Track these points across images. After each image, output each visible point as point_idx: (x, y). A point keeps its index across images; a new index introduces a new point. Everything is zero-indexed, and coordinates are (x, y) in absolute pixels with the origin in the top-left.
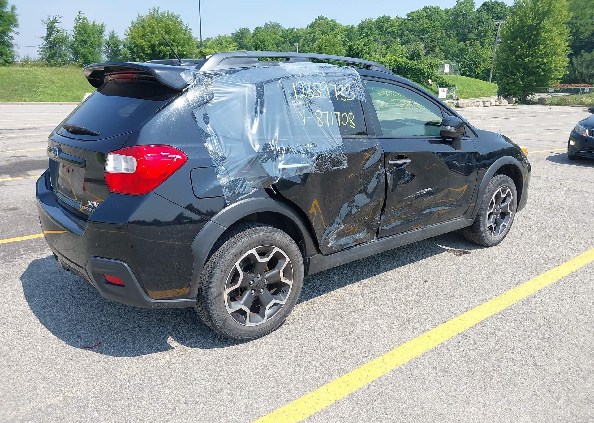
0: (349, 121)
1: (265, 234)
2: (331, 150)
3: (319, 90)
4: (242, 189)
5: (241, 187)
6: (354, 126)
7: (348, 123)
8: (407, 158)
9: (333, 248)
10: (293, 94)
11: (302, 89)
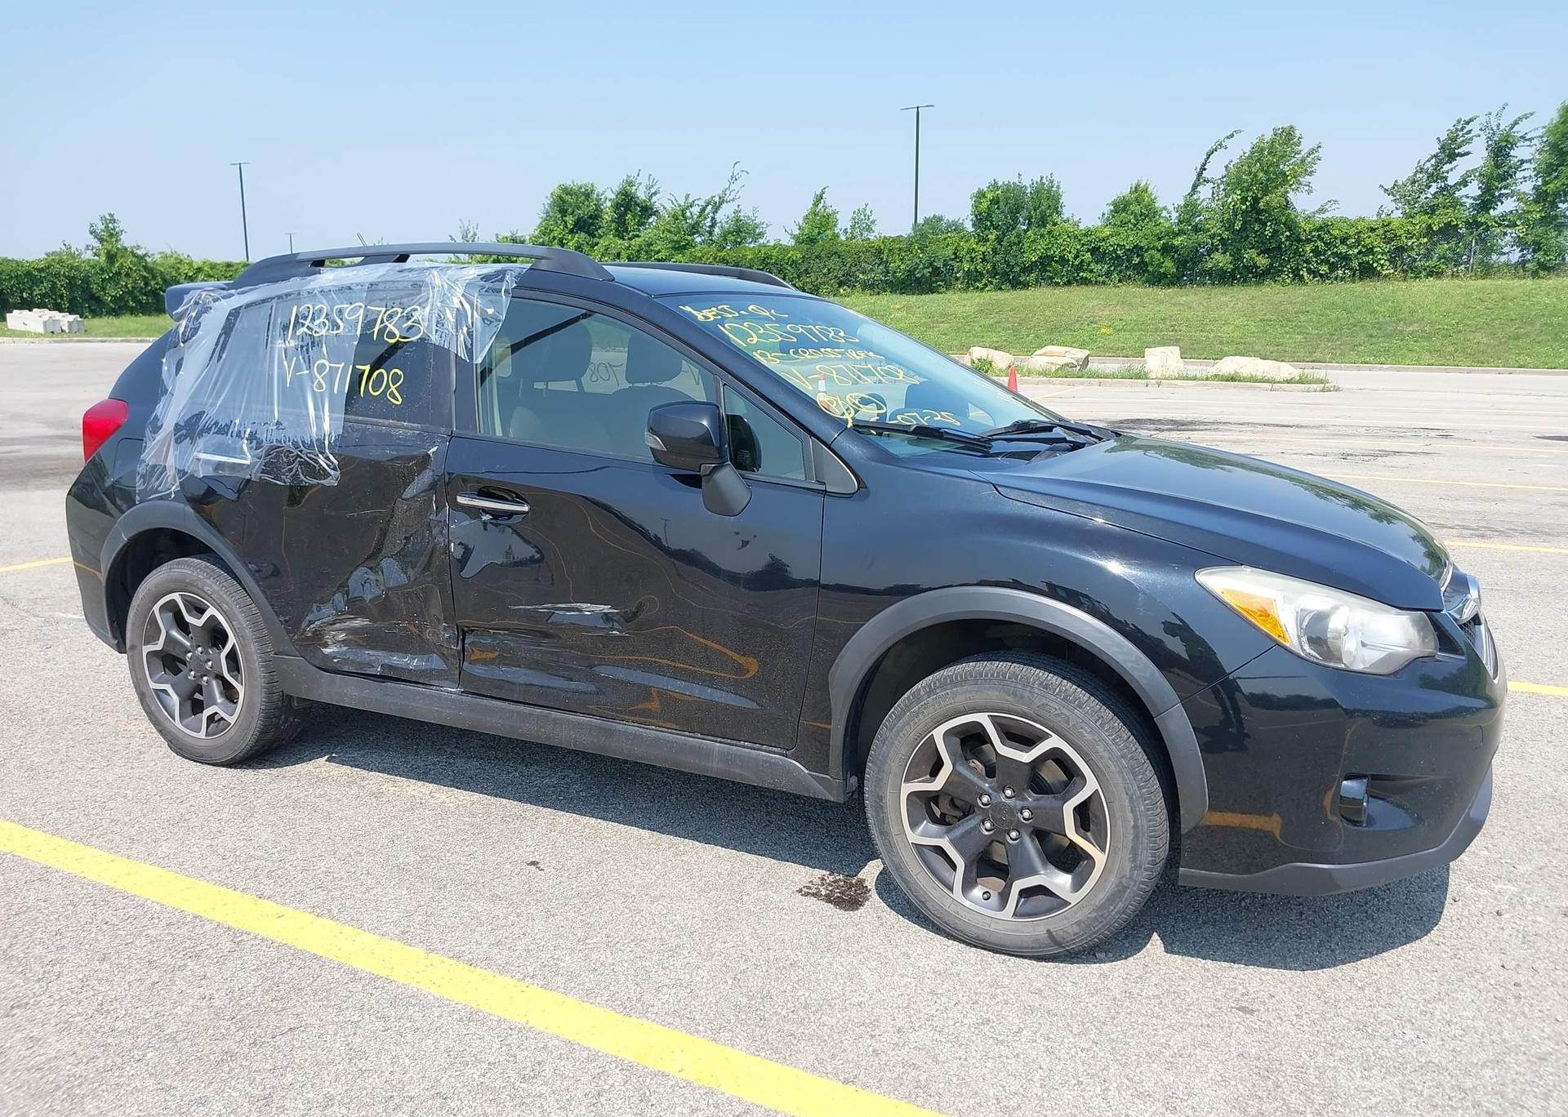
0: (388, 386)
1: (190, 572)
2: (303, 442)
3: (341, 319)
4: (158, 483)
5: (157, 480)
6: (398, 400)
7: (384, 392)
8: (519, 498)
9: (335, 661)
10: (286, 328)
11: (305, 318)
